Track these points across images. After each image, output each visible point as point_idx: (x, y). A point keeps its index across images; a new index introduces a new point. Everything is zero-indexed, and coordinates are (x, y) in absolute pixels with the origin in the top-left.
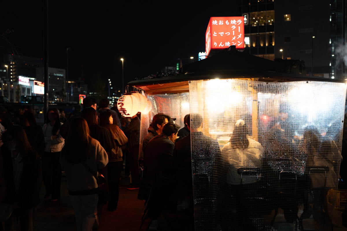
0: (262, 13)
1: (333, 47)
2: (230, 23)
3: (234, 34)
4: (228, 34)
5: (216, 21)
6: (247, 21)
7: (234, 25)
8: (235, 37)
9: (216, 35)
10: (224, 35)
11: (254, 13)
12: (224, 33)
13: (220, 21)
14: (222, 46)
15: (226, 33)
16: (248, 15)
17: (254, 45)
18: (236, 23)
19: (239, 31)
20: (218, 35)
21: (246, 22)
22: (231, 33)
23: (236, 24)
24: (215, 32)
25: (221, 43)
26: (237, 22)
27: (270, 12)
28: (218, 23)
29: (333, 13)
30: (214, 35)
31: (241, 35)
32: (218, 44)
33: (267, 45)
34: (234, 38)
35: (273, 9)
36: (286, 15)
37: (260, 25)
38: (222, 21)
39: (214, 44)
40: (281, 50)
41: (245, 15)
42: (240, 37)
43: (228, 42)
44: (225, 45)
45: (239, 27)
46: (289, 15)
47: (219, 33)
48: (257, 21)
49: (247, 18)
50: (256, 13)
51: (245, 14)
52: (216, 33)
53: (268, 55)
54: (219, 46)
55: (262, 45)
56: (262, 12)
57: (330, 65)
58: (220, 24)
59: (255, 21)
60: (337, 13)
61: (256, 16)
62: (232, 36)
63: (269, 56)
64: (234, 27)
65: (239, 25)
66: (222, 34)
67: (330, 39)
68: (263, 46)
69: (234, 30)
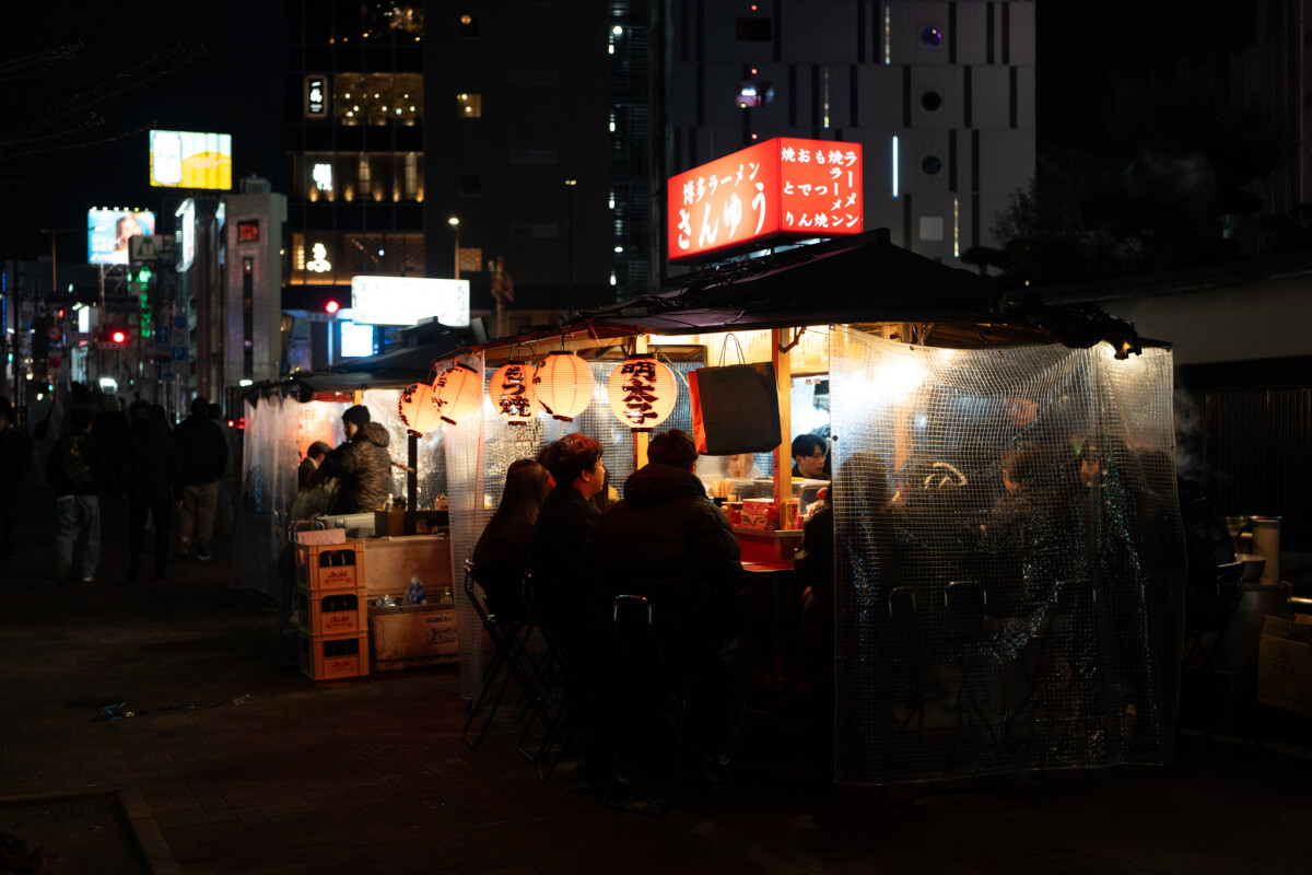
0: (377, 79)
1: (619, 221)
2: (827, 159)
3: (836, 193)
4: (822, 190)
5: (790, 149)
6: (321, 103)
7: (836, 165)
8: (839, 201)
9: (791, 192)
10: (813, 193)
11: (347, 75)
12: (813, 187)
13: (802, 150)
14: (808, 225)
15: (817, 189)
16: (325, 82)
17: (349, 196)
18: (843, 159)
19: (851, 185)
20: (798, 192)
21: (319, 106)
22: (831, 189)
23: (842, 163)
24: (788, 183)
25: (805, 216)
26: (846, 158)
27: (406, 79)
28: (797, 156)
29: (618, 106)
30: (786, 191)
31: (854, 195)
32: (797, 219)
33: (396, 197)
34: (837, 205)
35: (416, 69)
36: (464, 97)
37: (370, 122)
38: (808, 152)
39: (787, 219)
40: (454, 221)
41: (316, 81)
42: (853, 202)
43: (823, 215)
44: (814, 222)
45: (850, 173)
46: (471, 96)
47: (800, 187)
48: (356, 109)
49: (321, 94)
50: (357, 77)
51: (313, 77)
52: (792, 187)
53: (401, 236)
54: (800, 224)
55: (378, 197)
56: (377, 75)
57: (613, 281)
58: (801, 159)
59: (349, 105)
60: (630, 105)
61: (353, 86)
62: (831, 198)
63: (404, 239)
64: (837, 172)
65: (851, 168)
66: (806, 188)
67: (612, 194)
68: (382, 202)
69: (836, 180)
